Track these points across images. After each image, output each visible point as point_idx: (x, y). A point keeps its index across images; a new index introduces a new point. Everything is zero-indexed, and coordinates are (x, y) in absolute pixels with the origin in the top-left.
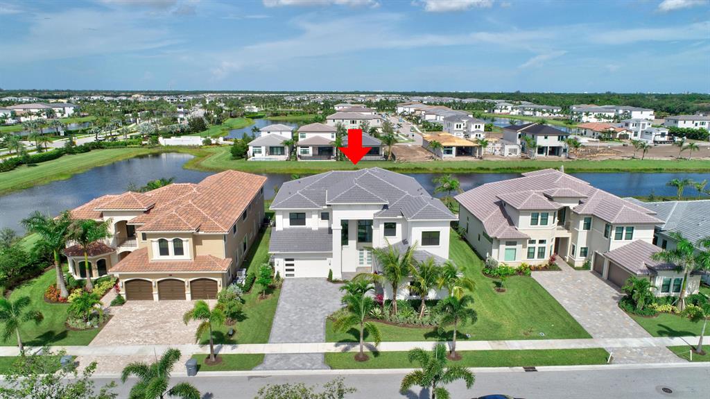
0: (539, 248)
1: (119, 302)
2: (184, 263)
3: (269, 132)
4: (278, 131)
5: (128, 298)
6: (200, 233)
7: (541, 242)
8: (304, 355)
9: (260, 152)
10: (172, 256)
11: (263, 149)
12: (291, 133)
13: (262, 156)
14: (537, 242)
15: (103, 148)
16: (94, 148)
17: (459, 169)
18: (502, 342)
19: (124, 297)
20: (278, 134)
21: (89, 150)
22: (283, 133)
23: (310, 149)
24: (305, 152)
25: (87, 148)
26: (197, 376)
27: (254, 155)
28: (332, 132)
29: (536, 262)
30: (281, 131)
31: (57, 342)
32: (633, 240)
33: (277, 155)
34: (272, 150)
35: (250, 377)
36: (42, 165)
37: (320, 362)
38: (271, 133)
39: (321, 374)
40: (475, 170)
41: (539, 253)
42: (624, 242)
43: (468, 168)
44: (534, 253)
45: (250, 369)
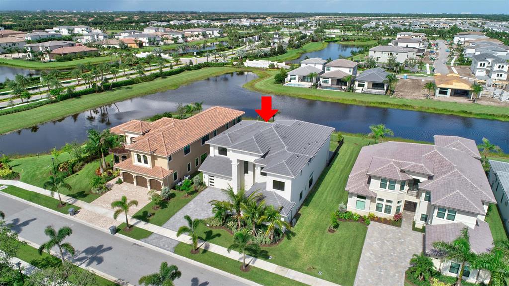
0: (386, 205)
1: (120, 182)
2: (147, 169)
3: (306, 64)
4: (313, 64)
5: (124, 181)
6: (154, 154)
7: (388, 201)
8: (170, 240)
9: (295, 79)
10: (142, 164)
11: (297, 77)
12: (322, 65)
13: (296, 83)
14: (385, 201)
15: (209, 66)
16: (204, 66)
17: (442, 110)
18: (286, 269)
19: (122, 180)
20: (313, 65)
21: (201, 68)
22: (316, 65)
23: (330, 80)
24: (325, 82)
25: (199, 67)
26: (115, 235)
27: (290, 81)
28: (350, 68)
29: (382, 215)
30: (315, 64)
31: (82, 199)
32: (455, 222)
33: (307, 81)
34: (303, 78)
35: (135, 244)
36: (169, 78)
37: (173, 246)
38: (308, 65)
39: (167, 254)
40: (456, 113)
41: (385, 209)
42: (444, 221)
43: (452, 110)
44: (382, 208)
45: (138, 239)
